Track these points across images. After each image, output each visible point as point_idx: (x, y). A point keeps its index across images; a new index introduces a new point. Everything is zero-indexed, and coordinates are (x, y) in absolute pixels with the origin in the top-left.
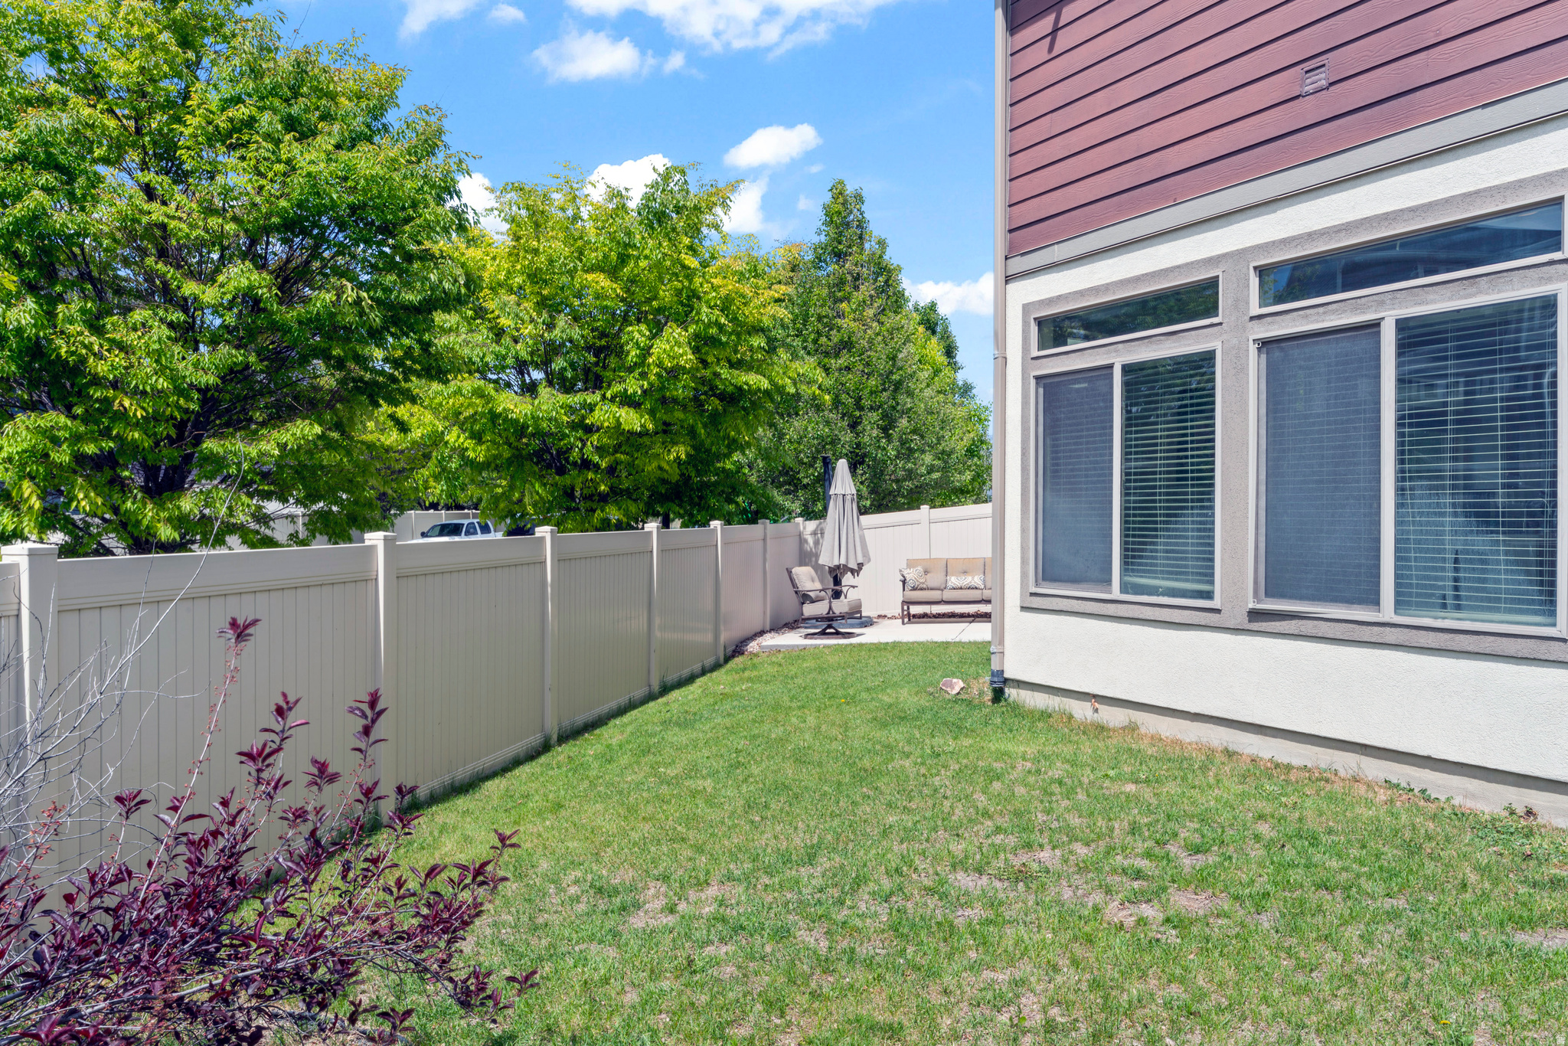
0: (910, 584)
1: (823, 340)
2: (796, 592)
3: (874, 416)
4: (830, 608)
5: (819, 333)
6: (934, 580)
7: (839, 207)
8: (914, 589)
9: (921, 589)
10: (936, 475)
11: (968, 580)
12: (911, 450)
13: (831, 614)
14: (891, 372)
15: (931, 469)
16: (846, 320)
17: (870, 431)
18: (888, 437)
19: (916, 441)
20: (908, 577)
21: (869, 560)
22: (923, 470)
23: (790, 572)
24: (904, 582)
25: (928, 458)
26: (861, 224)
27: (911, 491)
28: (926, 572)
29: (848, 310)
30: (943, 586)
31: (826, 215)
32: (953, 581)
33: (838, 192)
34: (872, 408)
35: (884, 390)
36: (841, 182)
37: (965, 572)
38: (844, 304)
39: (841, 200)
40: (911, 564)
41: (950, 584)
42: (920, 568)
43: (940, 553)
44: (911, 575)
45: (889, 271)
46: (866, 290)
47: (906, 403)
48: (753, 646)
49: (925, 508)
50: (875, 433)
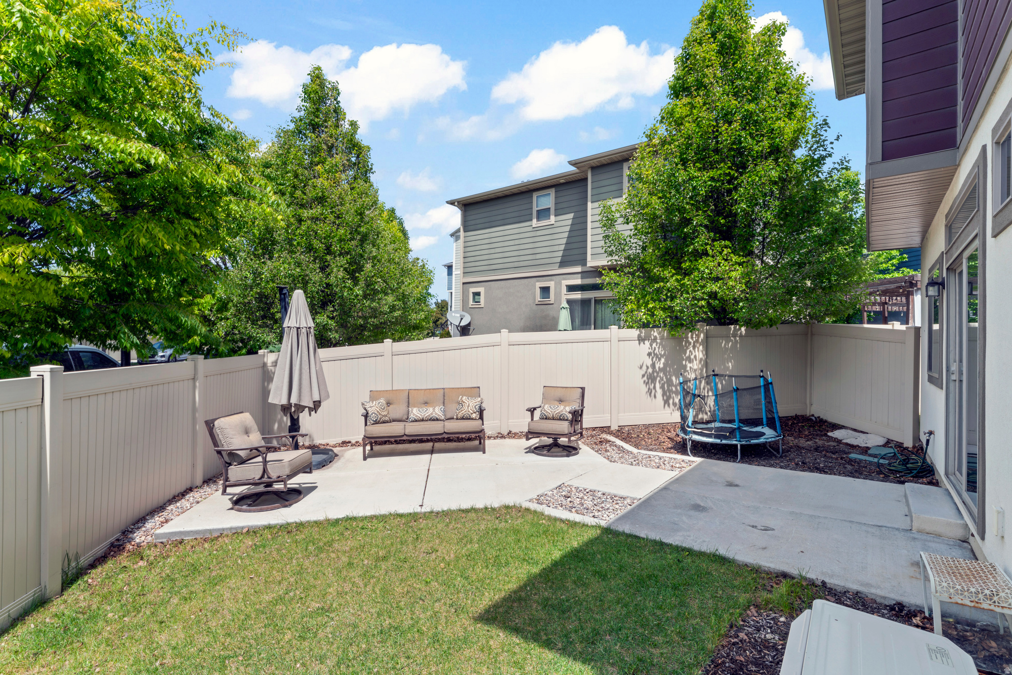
0: (372, 417)
1: (298, 193)
2: (219, 452)
3: (343, 261)
4: (265, 471)
5: (295, 187)
6: (397, 411)
7: (315, 87)
8: (376, 422)
9: (384, 422)
10: (397, 314)
11: (429, 412)
12: (376, 292)
13: (265, 479)
14: (359, 226)
15: (393, 308)
16: (321, 179)
17: (337, 273)
18: (356, 281)
19: (379, 285)
20: (370, 411)
21: (328, 397)
22: (386, 309)
23: (210, 425)
24: (366, 416)
25: (390, 299)
26: (337, 111)
27: (376, 327)
28: (389, 404)
29: (322, 170)
30: (405, 418)
31: (305, 93)
32: (415, 413)
33: (317, 76)
34: (341, 254)
35: (352, 239)
36: (318, 68)
37: (426, 403)
38: (319, 167)
39: (318, 82)
40: (374, 395)
41: (412, 416)
42: (382, 401)
43: (402, 384)
44: (374, 408)
45: (360, 148)
46: (338, 159)
47: (371, 252)
48: (139, 537)
49: (388, 341)
50: (341, 274)
